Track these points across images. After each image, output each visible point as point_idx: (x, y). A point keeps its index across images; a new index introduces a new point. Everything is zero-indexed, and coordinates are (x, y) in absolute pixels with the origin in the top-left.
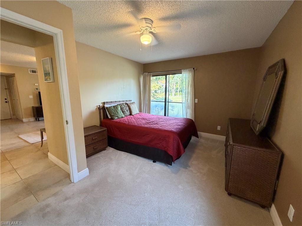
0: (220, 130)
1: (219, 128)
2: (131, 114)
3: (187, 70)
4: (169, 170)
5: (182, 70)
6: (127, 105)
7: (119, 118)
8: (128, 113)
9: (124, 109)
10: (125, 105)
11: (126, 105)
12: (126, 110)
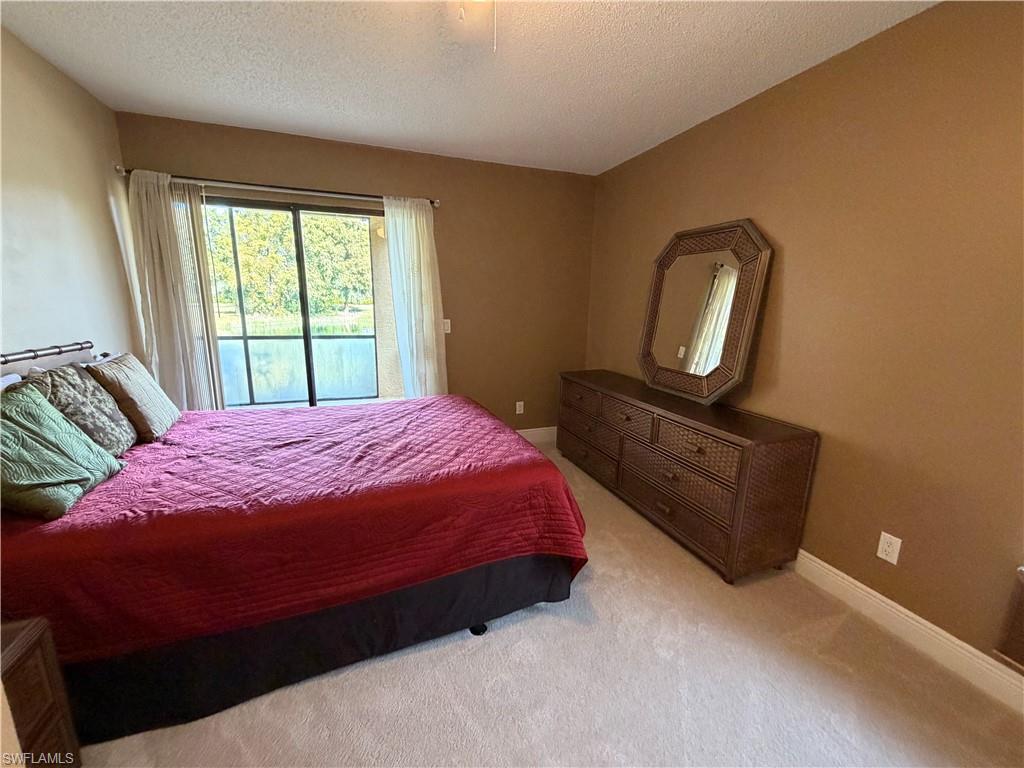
0: (522, 412)
1: (520, 407)
2: (143, 436)
3: (408, 203)
4: (565, 622)
5: (384, 200)
6: (94, 382)
7: (92, 489)
8: (125, 433)
9: (87, 410)
10: (78, 381)
11: (91, 383)
12: (104, 418)
